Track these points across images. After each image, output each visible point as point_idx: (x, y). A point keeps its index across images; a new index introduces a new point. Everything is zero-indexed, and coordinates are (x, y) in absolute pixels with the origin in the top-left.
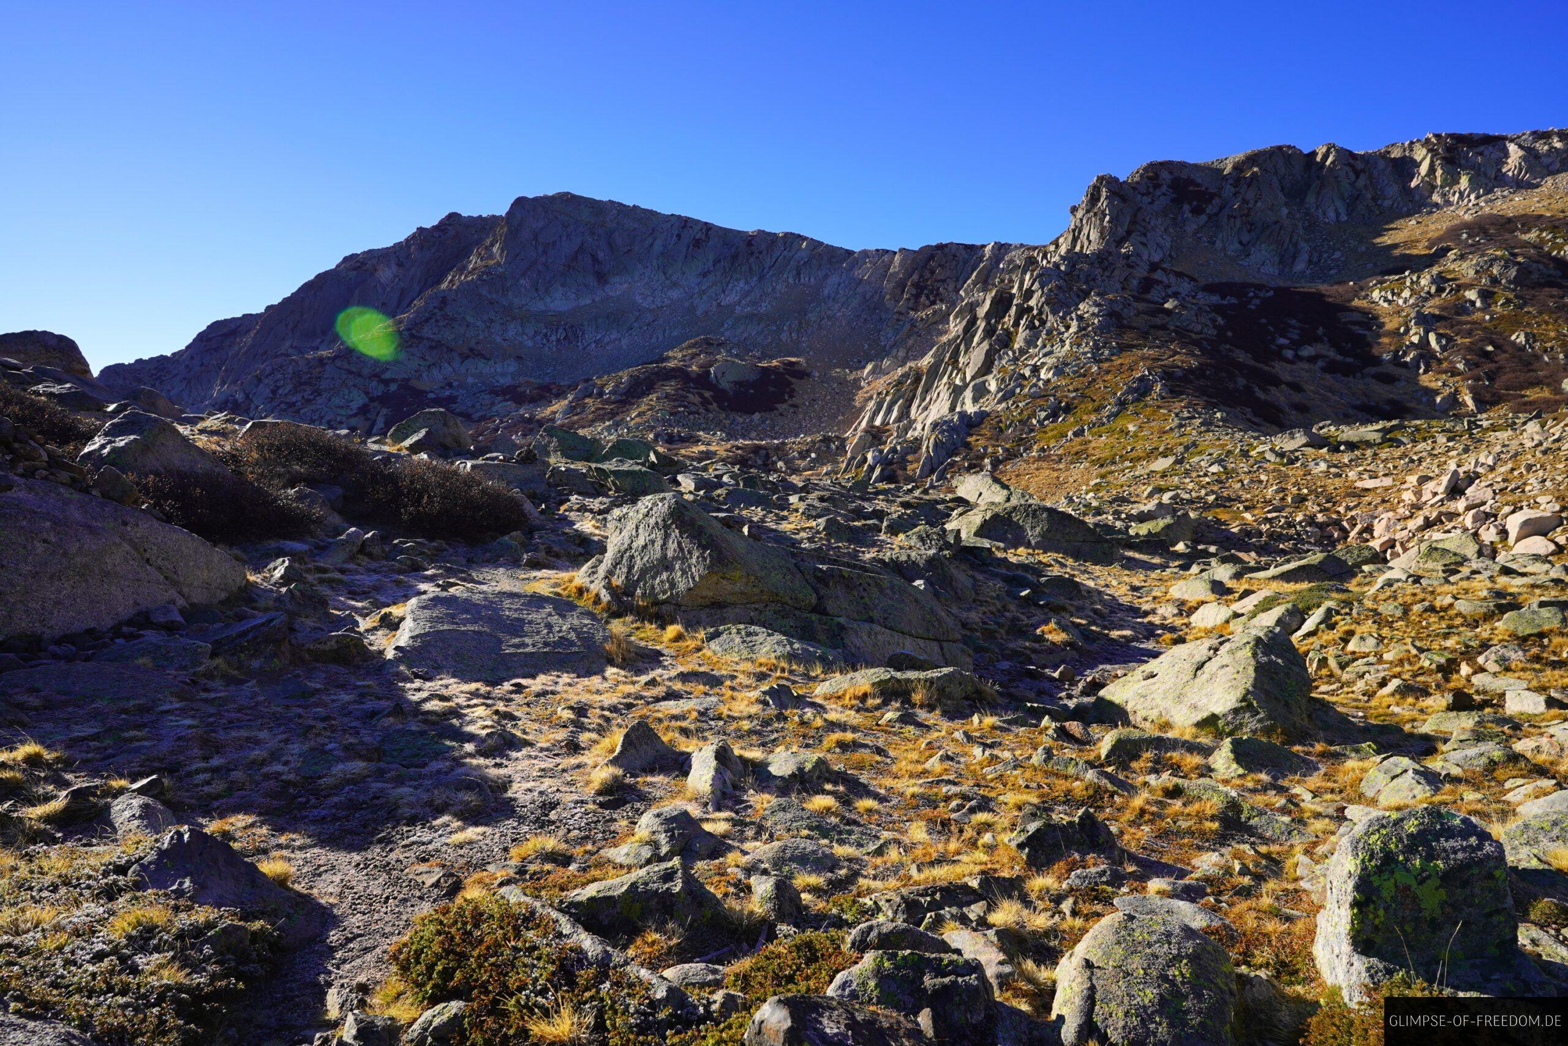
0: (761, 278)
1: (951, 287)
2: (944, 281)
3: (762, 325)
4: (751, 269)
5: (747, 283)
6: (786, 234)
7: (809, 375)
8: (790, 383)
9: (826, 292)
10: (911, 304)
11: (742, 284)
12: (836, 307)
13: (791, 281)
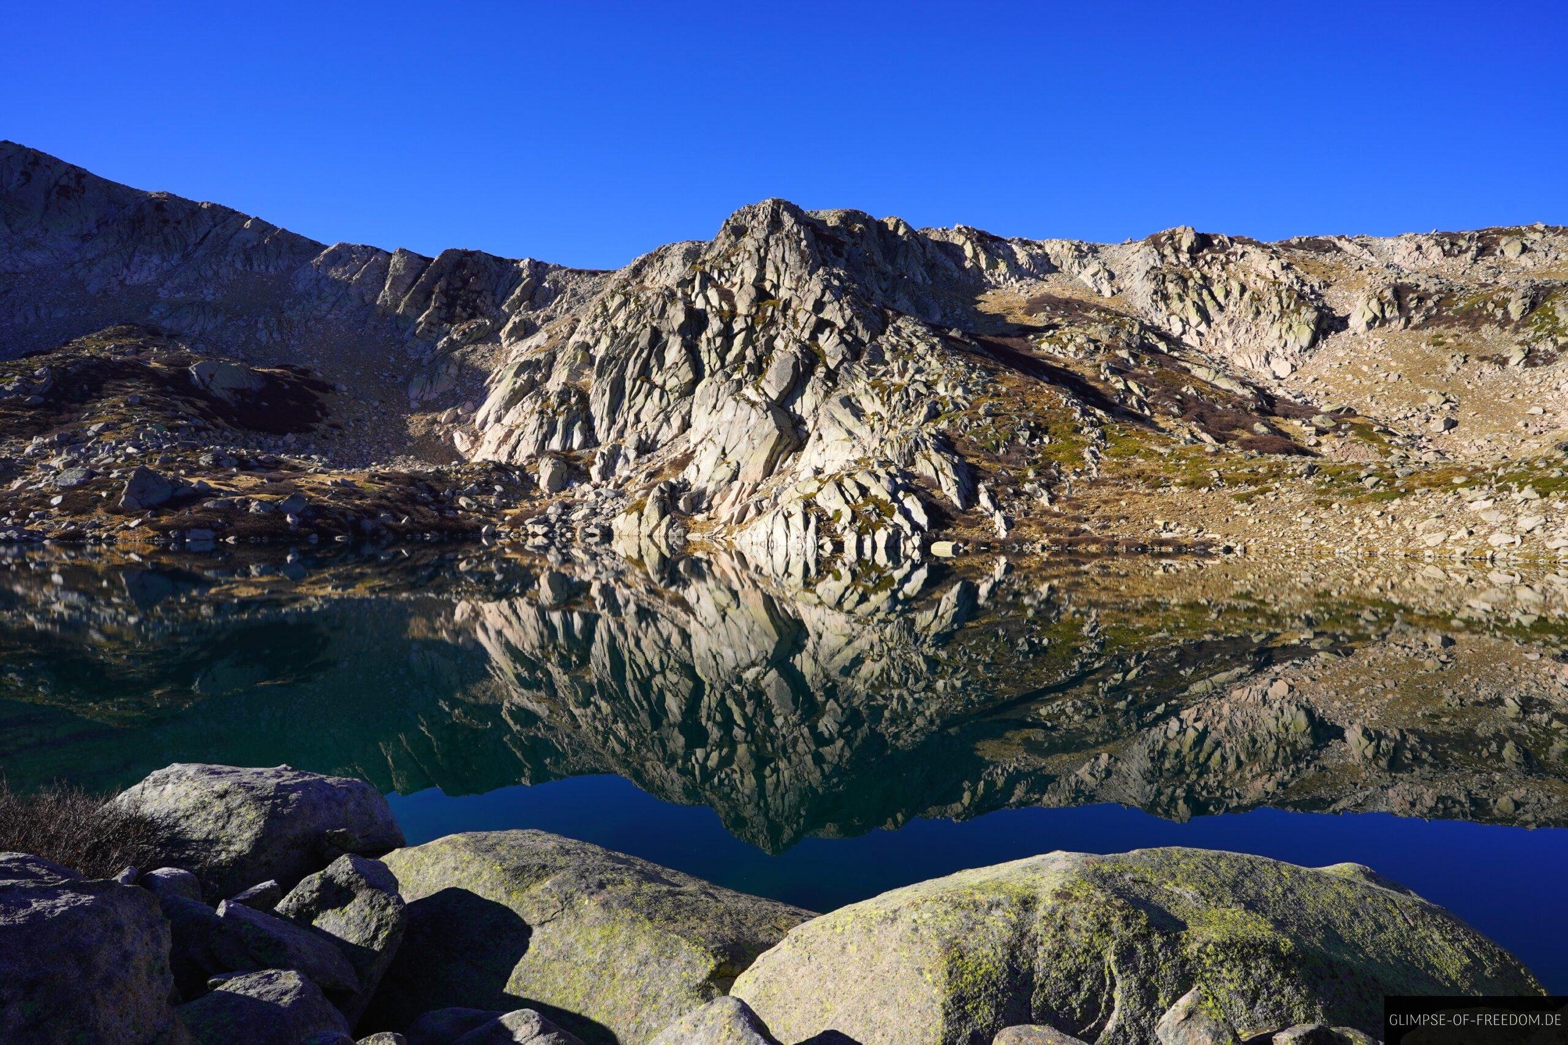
0: (186, 256)
1: (489, 301)
2: (479, 293)
3: (220, 319)
4: (166, 242)
5: (164, 259)
6: (214, 207)
7: (333, 388)
8: (316, 398)
9: (300, 287)
10: (443, 314)
11: (156, 260)
12: (325, 307)
13: (239, 266)
